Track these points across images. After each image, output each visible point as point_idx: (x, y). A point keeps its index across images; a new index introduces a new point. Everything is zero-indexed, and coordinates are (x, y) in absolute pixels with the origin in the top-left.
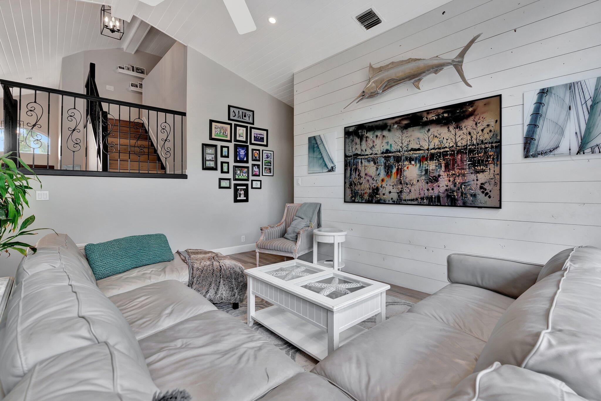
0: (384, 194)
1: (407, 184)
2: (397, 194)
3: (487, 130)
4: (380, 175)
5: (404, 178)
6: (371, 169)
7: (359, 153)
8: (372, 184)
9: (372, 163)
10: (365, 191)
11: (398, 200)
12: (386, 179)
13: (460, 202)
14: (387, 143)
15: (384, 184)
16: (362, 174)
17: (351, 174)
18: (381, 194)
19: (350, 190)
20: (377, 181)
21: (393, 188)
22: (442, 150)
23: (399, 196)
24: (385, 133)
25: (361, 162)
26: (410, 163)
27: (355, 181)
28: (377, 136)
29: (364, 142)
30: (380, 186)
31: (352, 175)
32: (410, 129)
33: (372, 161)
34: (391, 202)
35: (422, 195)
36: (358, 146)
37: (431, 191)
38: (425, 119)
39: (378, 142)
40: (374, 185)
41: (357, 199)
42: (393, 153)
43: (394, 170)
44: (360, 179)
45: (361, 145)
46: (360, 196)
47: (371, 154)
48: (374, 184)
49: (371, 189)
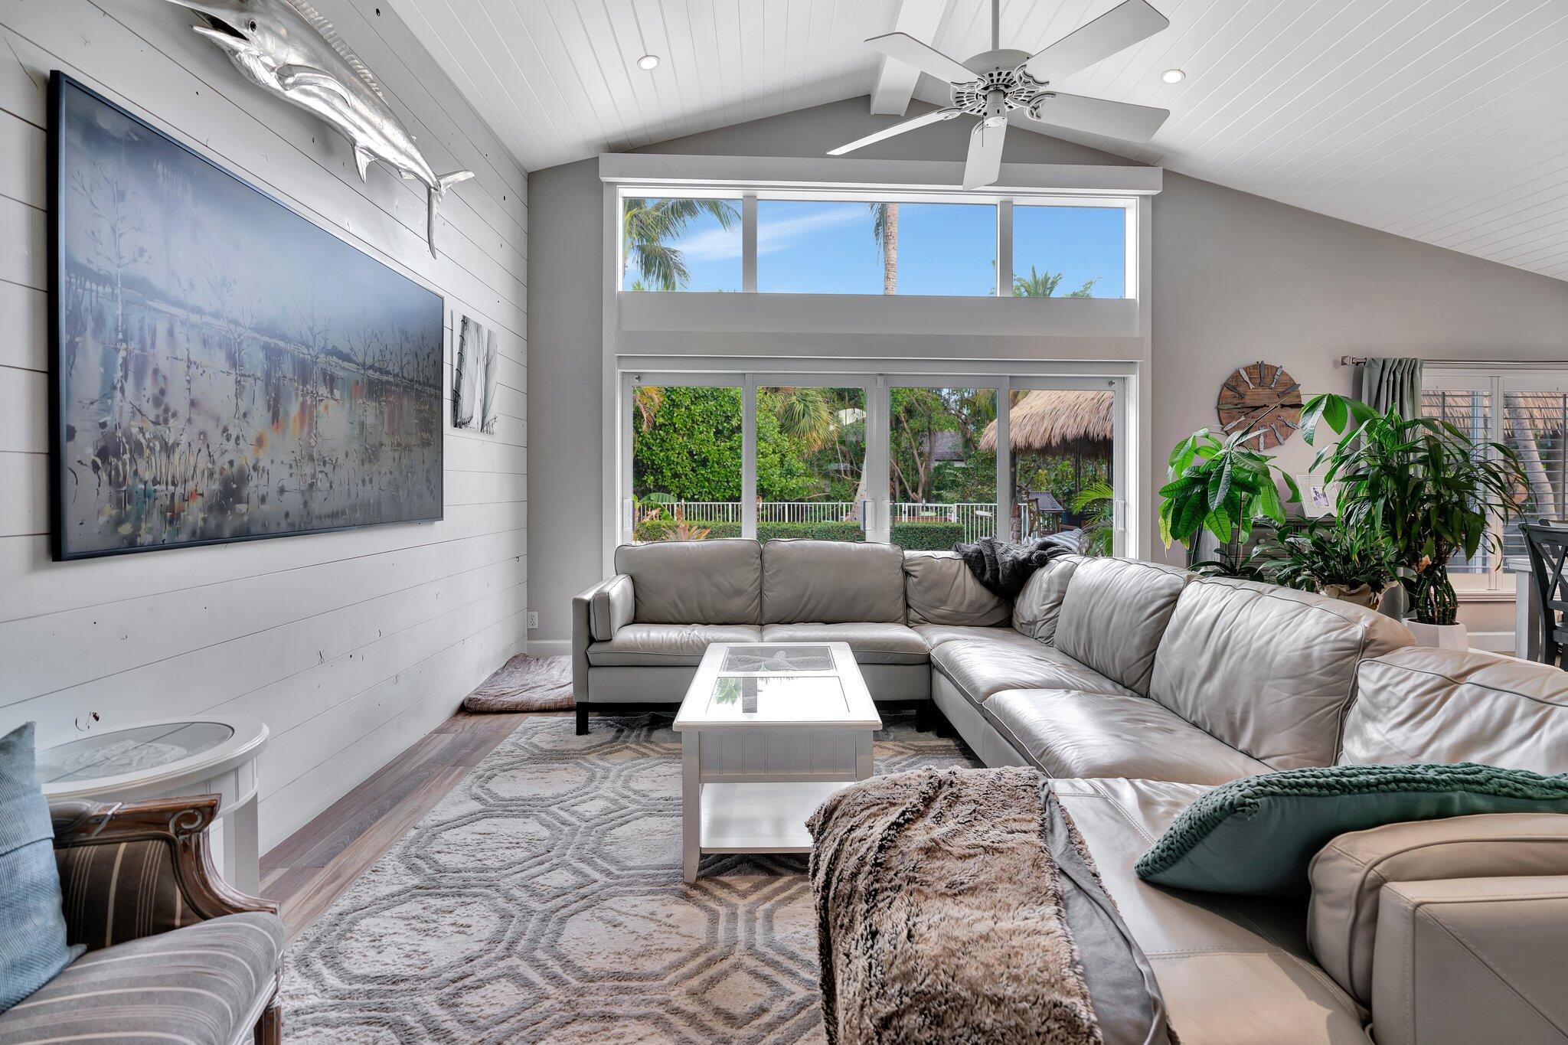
0: (262, 500)
1: (324, 463)
2: (299, 496)
3: (431, 359)
4: (249, 418)
5: (320, 440)
6: (218, 383)
7: (159, 280)
8: (223, 453)
9: (220, 357)
10: (191, 485)
11: (302, 517)
12: (271, 437)
13: (405, 514)
15: (263, 458)
16: (178, 399)
18: (254, 499)
19: (105, 477)
20: (241, 441)
21: (291, 475)
23: (305, 503)
25: (169, 333)
26: (332, 393)
27: (135, 431)
29: (181, 241)
30: (251, 465)
31: (118, 394)
33: (219, 346)
34: (284, 527)
35: (353, 499)
37: (368, 486)
39: (240, 271)
40: (227, 457)
41: (150, 531)
42: (289, 341)
43: (294, 409)
44: (166, 421)
46: (162, 513)
47: (216, 315)
49: (217, 476)
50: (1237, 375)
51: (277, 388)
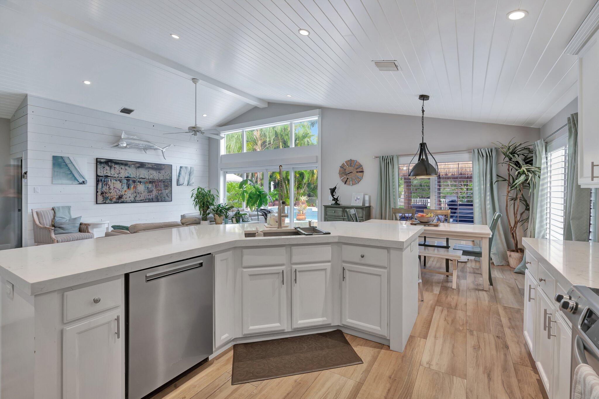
0: (126, 198)
1: (139, 193)
3: (168, 175)
4: (123, 188)
5: (137, 190)
6: (118, 185)
7: (109, 175)
9: (119, 182)
10: (114, 197)
12: (128, 190)
13: (160, 200)
14: (128, 173)
15: (126, 193)
16: (112, 187)
17: (102, 187)
18: (124, 198)
19: (101, 196)
20: (122, 191)
21: (131, 195)
22: (154, 180)
23: (134, 199)
24: (127, 168)
25: (111, 180)
26: (140, 184)
27: (105, 191)
28: (122, 168)
29: (112, 170)
30: (124, 194)
32: (140, 169)
33: (118, 181)
34: (130, 202)
35: (146, 198)
36: (108, 171)
37: (149, 196)
38: (147, 166)
39: (122, 171)
41: (108, 202)
42: (131, 178)
43: (132, 186)
44: (110, 190)
45: (110, 171)
46: (109, 200)
47: (118, 177)
48: (119, 193)
49: (118, 195)
50: (343, 164)
51: (129, 184)
